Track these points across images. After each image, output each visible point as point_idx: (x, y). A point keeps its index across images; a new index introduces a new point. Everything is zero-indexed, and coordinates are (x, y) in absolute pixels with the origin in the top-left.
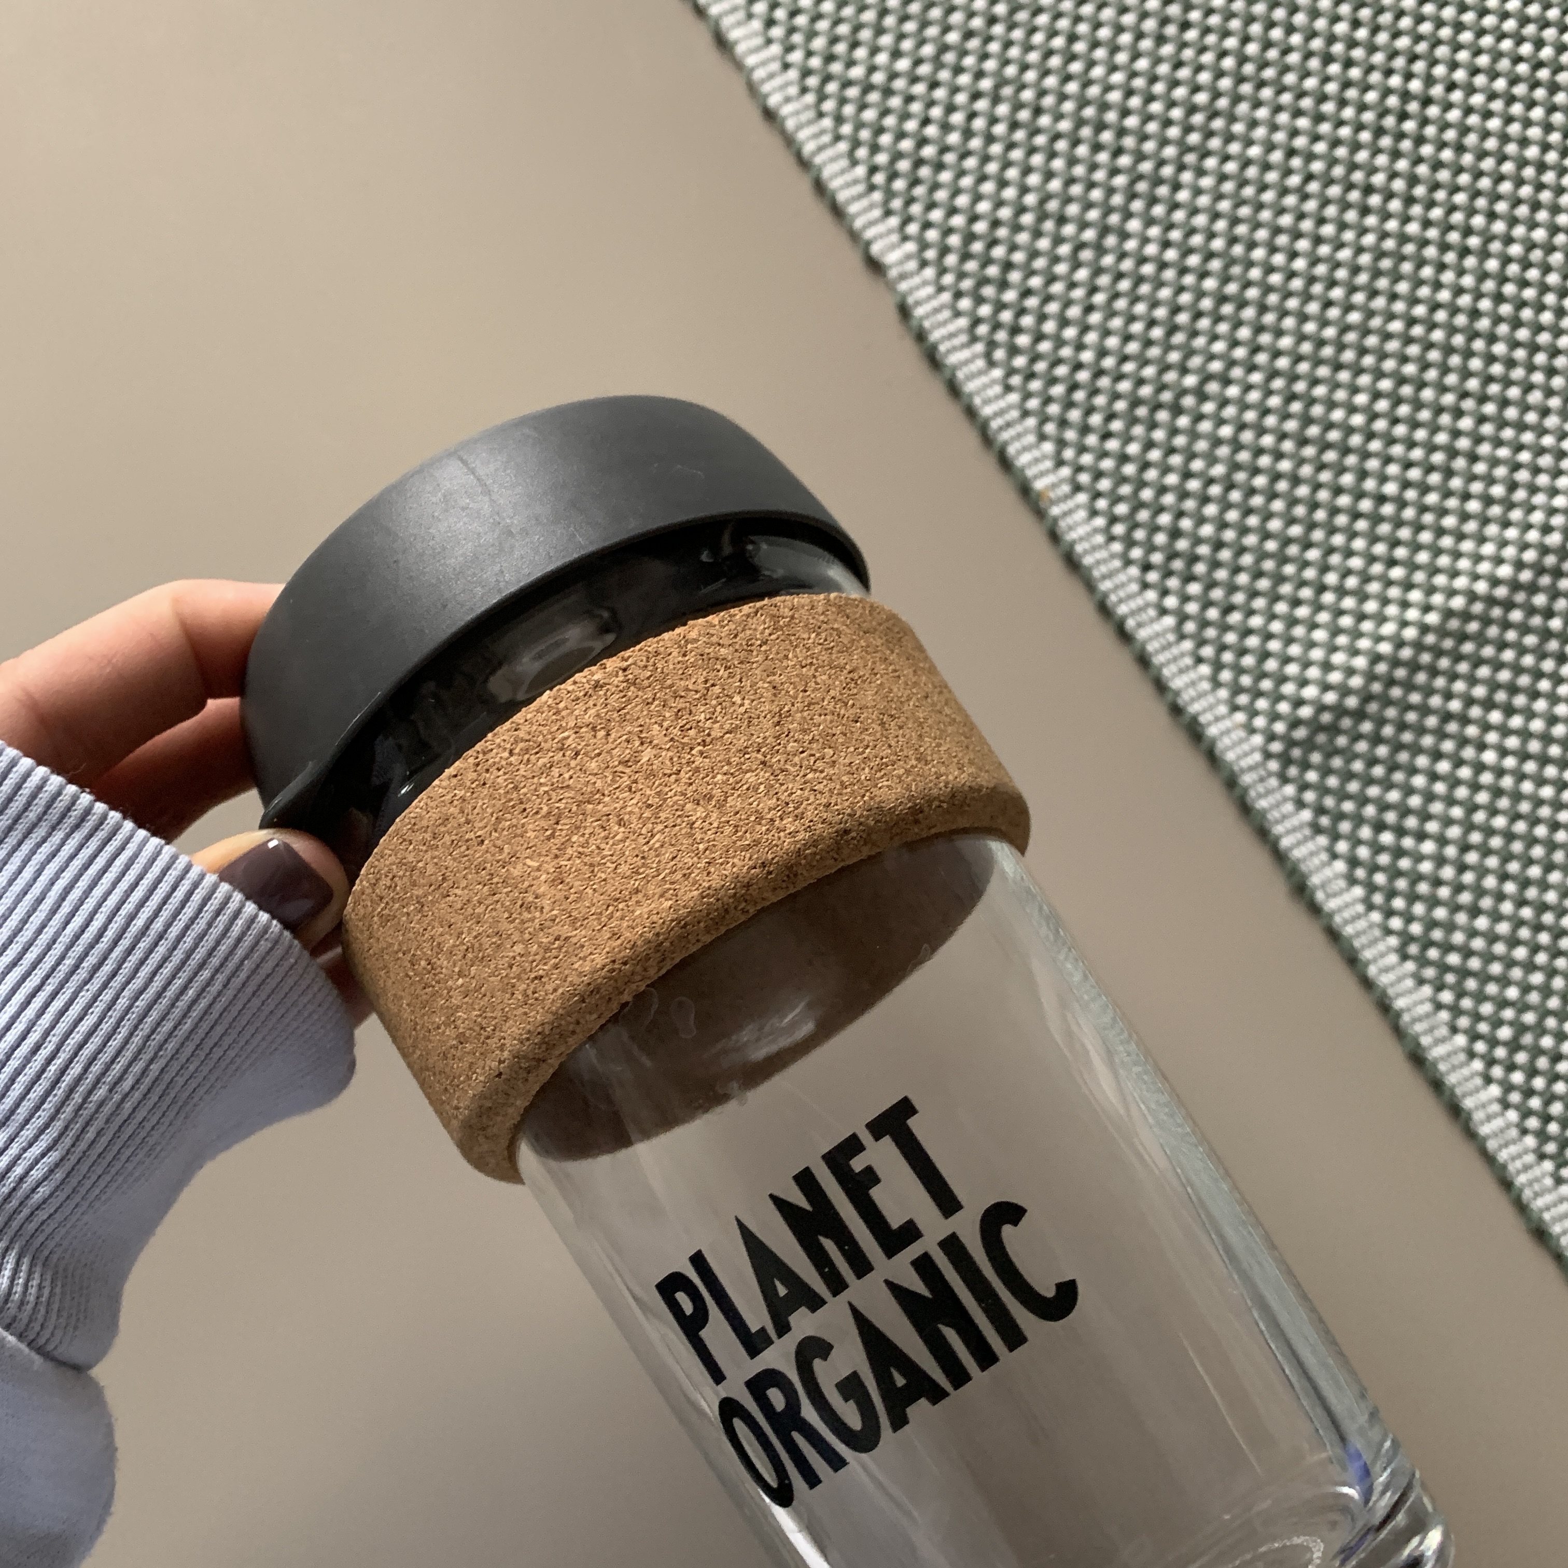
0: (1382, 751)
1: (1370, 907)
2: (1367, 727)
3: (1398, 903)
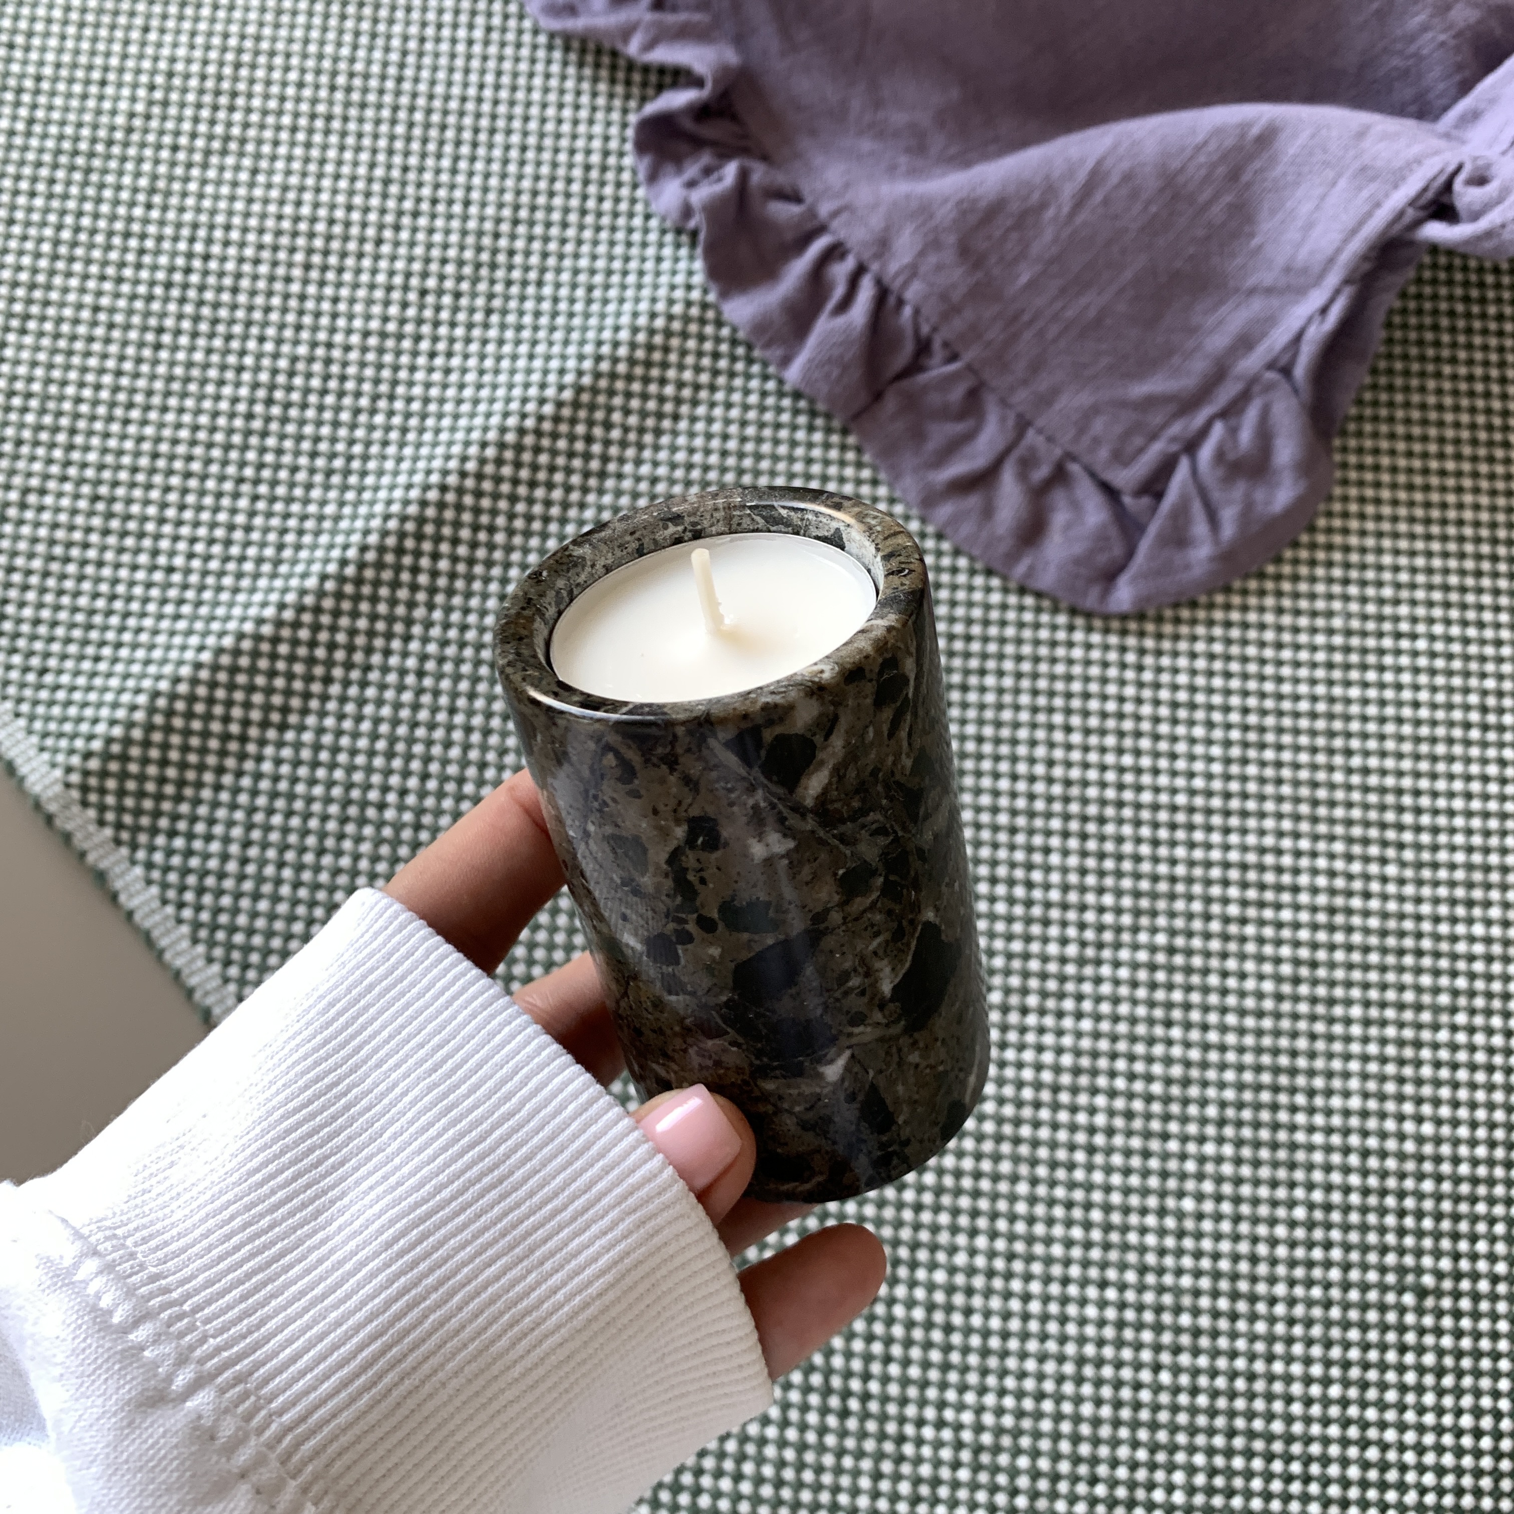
0: (171, 772)
1: (165, 902)
2: (154, 753)
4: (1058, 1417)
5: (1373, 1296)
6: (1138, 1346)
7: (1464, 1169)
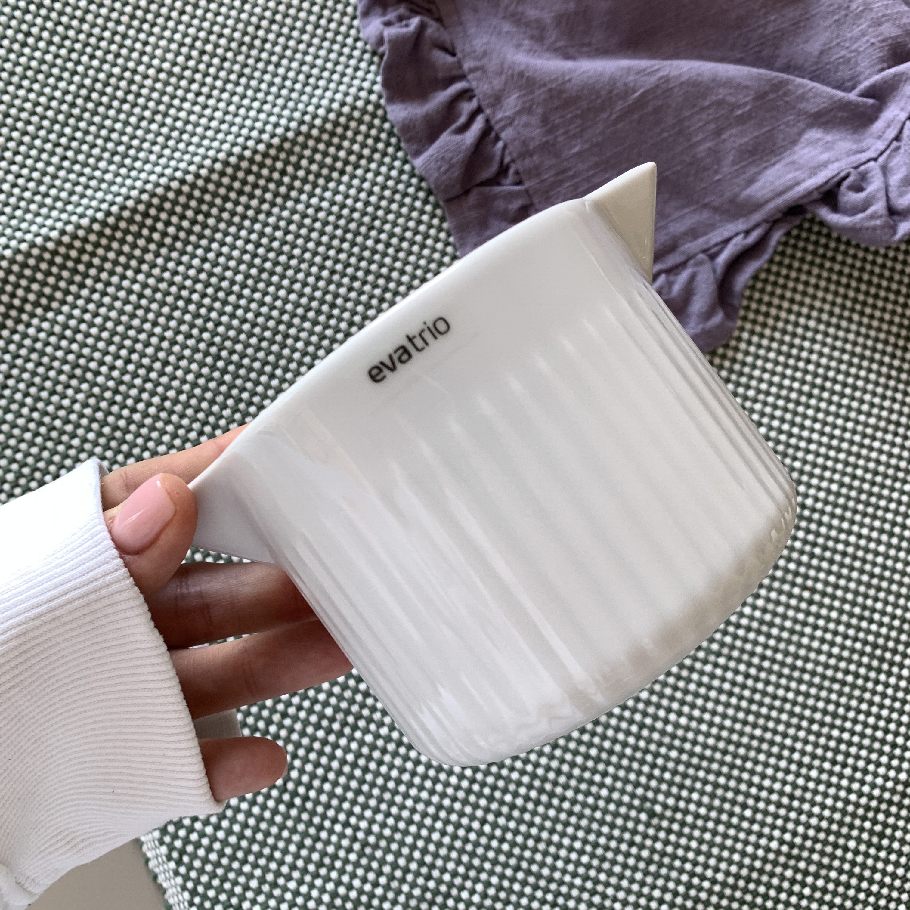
4: (417, 836)
5: (623, 810)
6: (476, 806)
7: (698, 749)
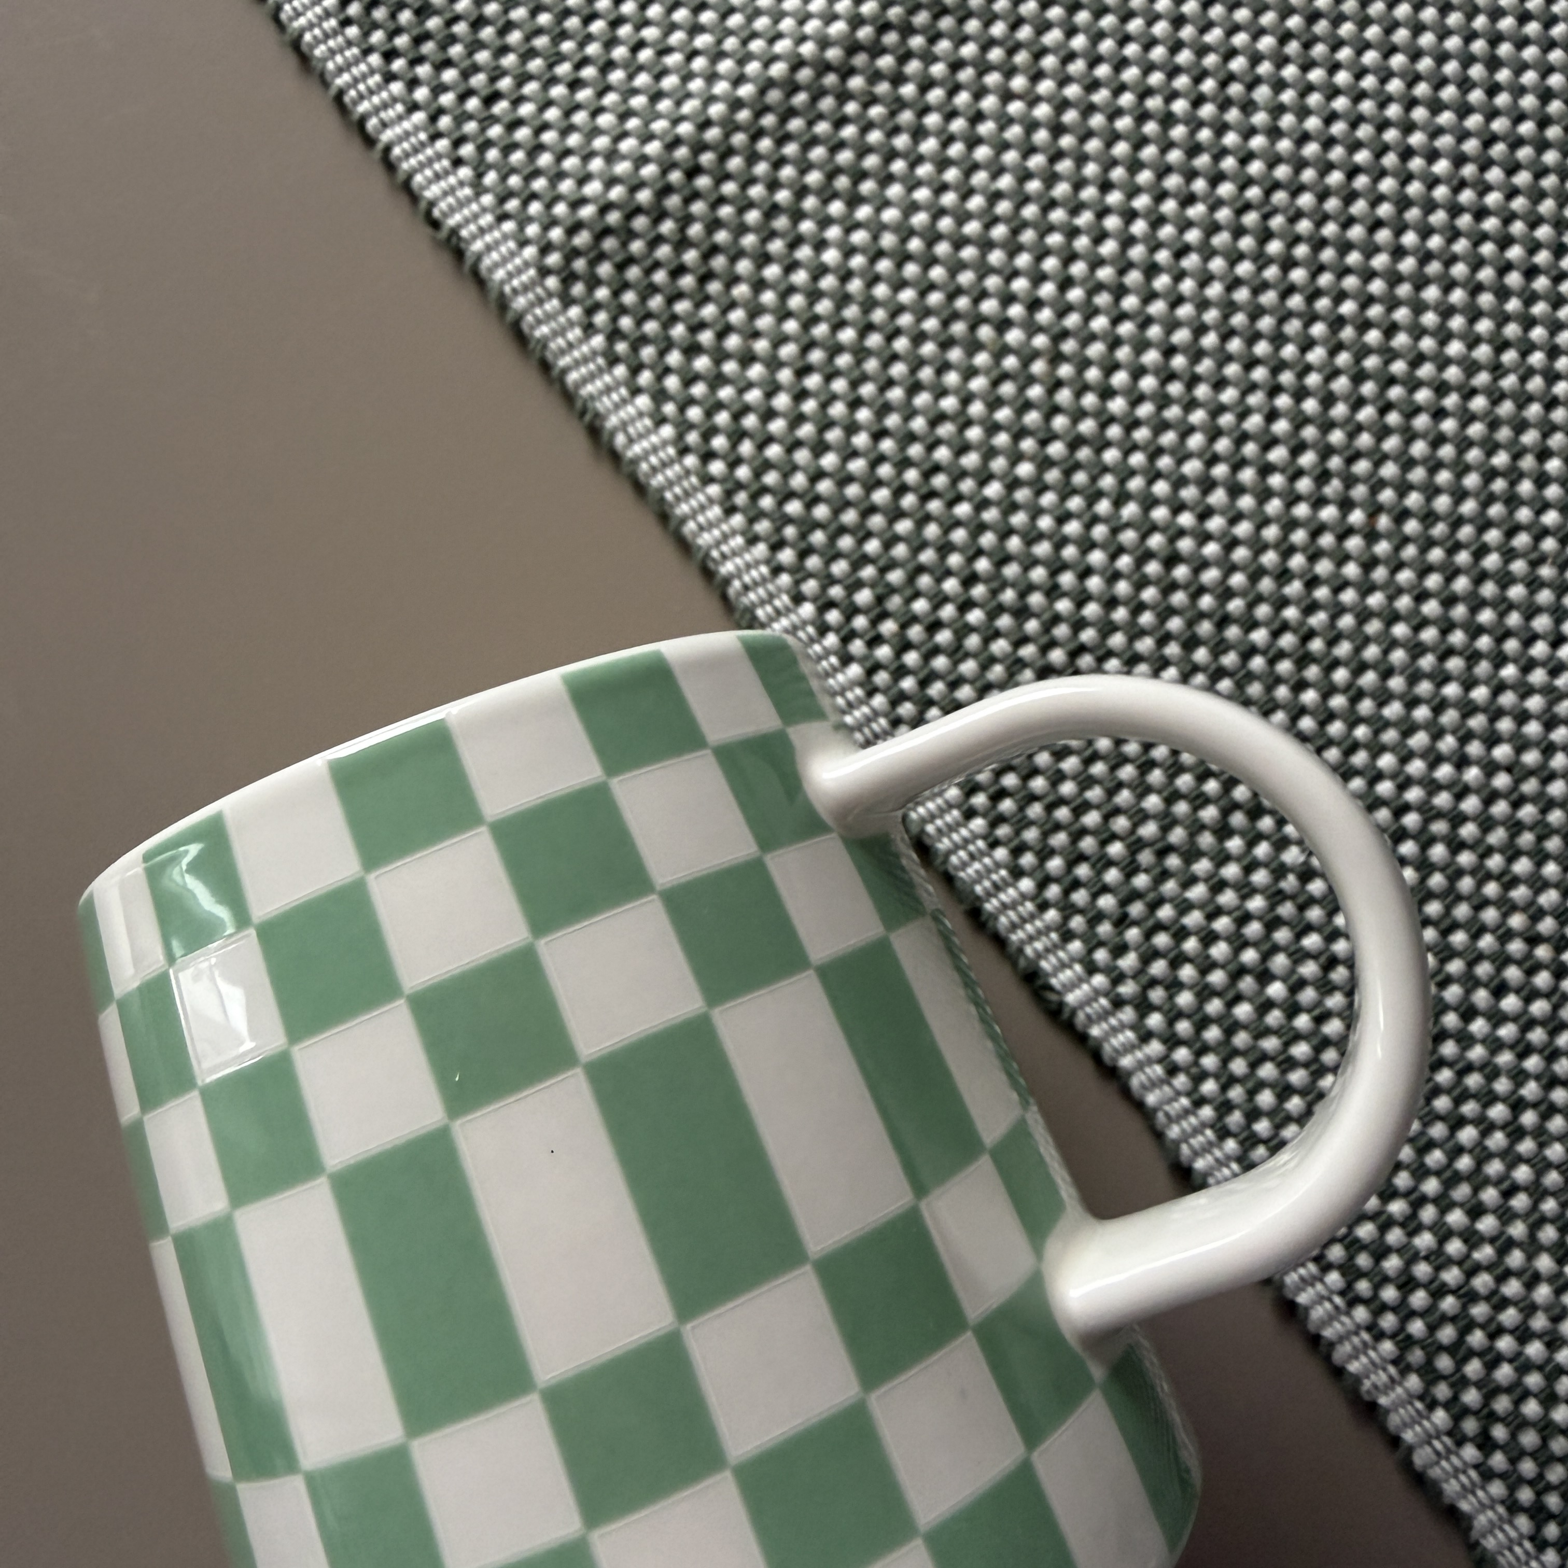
0: (691, 256)
1: (684, 451)
2: (667, 227)
3: (719, 442)
